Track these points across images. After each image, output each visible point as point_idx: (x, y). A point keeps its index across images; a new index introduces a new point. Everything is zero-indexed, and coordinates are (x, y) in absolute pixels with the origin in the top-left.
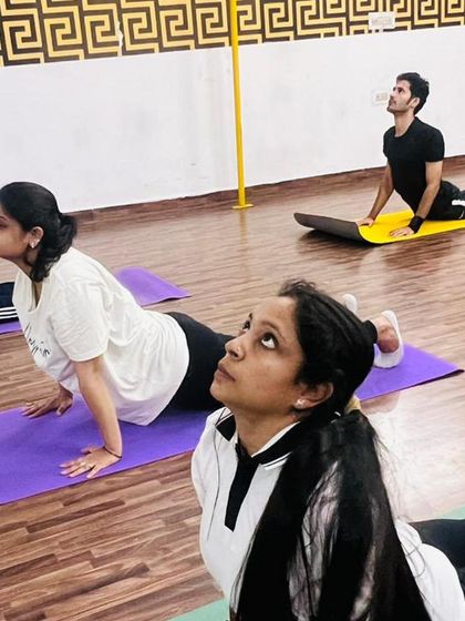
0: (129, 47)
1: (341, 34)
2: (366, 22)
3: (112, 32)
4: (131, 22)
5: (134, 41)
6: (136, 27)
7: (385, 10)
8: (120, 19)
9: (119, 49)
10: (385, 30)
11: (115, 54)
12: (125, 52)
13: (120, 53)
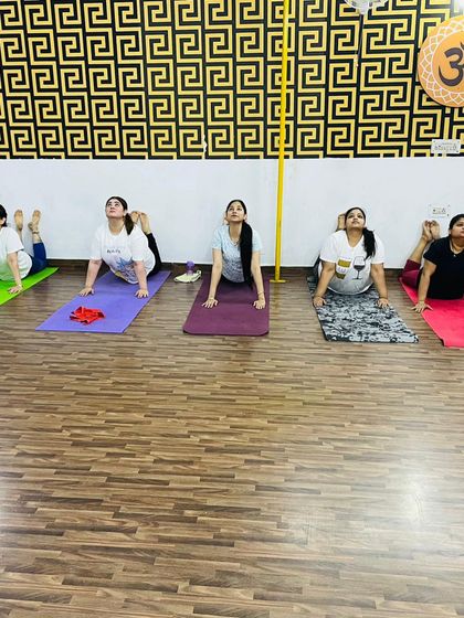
0: (211, 153)
1: (401, 155)
2: (429, 147)
3: (199, 142)
4: (214, 136)
5: (214, 150)
6: (218, 139)
7: (450, 137)
8: (206, 134)
9: (203, 154)
10: (448, 155)
11: (200, 158)
12: (207, 157)
13: (204, 156)
